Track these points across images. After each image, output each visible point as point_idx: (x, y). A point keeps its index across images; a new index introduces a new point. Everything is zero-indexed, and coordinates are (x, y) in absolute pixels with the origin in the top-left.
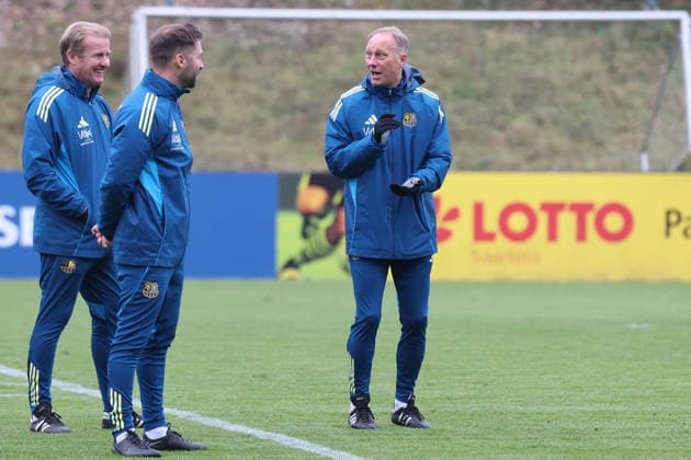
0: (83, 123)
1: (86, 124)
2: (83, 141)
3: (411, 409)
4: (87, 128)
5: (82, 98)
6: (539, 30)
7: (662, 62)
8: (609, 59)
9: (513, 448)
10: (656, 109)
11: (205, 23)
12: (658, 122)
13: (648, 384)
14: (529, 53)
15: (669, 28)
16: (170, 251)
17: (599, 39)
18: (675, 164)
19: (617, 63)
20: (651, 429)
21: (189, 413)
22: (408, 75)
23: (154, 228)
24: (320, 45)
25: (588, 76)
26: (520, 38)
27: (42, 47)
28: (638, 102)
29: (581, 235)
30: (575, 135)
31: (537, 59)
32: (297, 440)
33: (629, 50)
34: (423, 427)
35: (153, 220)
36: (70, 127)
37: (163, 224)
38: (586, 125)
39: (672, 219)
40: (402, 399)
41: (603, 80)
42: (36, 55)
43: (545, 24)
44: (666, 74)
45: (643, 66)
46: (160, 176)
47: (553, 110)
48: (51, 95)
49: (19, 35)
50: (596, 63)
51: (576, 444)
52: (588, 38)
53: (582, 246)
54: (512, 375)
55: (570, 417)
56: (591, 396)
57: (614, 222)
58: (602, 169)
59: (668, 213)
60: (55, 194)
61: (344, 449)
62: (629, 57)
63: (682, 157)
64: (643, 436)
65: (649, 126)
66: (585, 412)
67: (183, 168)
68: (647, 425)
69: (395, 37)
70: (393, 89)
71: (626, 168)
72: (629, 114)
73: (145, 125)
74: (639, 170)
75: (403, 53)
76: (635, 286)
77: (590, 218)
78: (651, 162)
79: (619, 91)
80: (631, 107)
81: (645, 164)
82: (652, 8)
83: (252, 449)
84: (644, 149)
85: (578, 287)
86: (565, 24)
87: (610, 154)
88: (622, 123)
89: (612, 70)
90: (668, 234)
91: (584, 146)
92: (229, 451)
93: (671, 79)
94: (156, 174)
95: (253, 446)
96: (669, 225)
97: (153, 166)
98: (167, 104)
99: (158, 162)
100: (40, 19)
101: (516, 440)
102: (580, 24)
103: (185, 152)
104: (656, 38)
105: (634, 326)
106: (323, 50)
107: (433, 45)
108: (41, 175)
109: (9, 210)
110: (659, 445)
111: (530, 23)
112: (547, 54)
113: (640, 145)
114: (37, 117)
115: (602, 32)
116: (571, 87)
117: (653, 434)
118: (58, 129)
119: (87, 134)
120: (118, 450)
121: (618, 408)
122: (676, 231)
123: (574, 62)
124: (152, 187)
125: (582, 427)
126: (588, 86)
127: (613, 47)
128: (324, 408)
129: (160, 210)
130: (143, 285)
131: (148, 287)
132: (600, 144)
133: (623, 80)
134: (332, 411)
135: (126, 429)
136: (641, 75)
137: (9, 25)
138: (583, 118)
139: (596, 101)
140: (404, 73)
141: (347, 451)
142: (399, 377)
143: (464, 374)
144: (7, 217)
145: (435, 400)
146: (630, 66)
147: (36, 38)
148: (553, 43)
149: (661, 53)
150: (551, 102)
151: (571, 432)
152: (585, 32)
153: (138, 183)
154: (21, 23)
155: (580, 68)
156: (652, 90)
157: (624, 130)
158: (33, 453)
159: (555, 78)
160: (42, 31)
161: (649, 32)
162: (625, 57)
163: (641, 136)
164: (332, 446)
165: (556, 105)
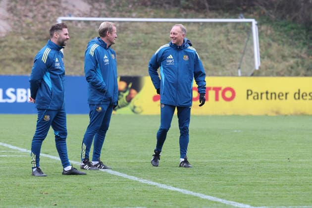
0: (106, 57)
1: (107, 57)
2: (106, 63)
3: (186, 161)
4: (107, 59)
5: (105, 48)
6: (202, 26)
7: (245, 37)
8: (227, 36)
9: (193, 175)
10: (243, 53)
11: (83, 22)
12: (244, 58)
13: (240, 152)
14: (198, 34)
15: (248, 24)
16: (54, 104)
17: (223, 29)
18: (251, 74)
19: (229, 37)
20: (242, 168)
21: (77, 162)
22: (185, 42)
23: (48, 96)
24: (124, 31)
25: (219, 42)
26: (195, 28)
27: (24, 31)
28: (237, 51)
29: (217, 99)
30: (215, 63)
31: (201, 36)
32: (116, 172)
33: (234, 33)
34: (189, 167)
35: (48, 93)
36: (101, 58)
37: (52, 95)
38: (219, 59)
39: (249, 93)
40: (181, 157)
41: (225, 43)
42: (22, 34)
43: (204, 23)
44: (247, 41)
45: (239, 39)
46: (51, 78)
47: (207, 54)
48: (94, 47)
49: (16, 27)
50: (222, 37)
51: (215, 173)
52: (220, 29)
53: (217, 102)
54: (192, 149)
55: (212, 164)
56: (220, 156)
57: (228, 94)
58: (224, 75)
59: (248, 91)
60: (96, 83)
61: (132, 175)
62: (234, 35)
63: (252, 71)
64: (239, 170)
65: (241, 60)
66: (218, 162)
67: (60, 75)
68: (240, 166)
69: (181, 28)
70: (180, 47)
71: (233, 75)
72: (234, 55)
73: (44, 59)
74: (238, 76)
75: (184, 33)
76: (236, 117)
77: (220, 92)
78: (241, 73)
79: (230, 47)
80: (234, 53)
81: (240, 74)
82: (242, 18)
83: (99, 175)
84: (239, 68)
85: (215, 117)
86: (211, 23)
87: (227, 70)
88: (231, 58)
89: (228, 40)
90: (248, 98)
91: (218, 67)
92: (91, 176)
93: (249, 43)
94: (49, 76)
95: (100, 174)
96: (248, 95)
97: (48, 74)
98: (54, 52)
99: (50, 72)
100: (24, 21)
101: (194, 172)
102: (216, 23)
103: (62, 69)
104: (244, 28)
105: (236, 131)
106: (125, 33)
107: (164, 31)
108: (91, 76)
109: (13, 90)
110: (245, 174)
111: (198, 23)
112: (205, 34)
113: (238, 67)
114: (90, 55)
115: (224, 26)
116: (213, 46)
117: (242, 170)
118: (97, 59)
119: (107, 61)
120: (33, 174)
121: (230, 161)
122: (251, 97)
123: (214, 37)
124: (48, 81)
125: (217, 167)
126: (219, 46)
127: (228, 32)
128: (125, 160)
129: (51, 89)
130: (44, 117)
131: (46, 117)
132: (223, 66)
133: (232, 43)
134: (128, 162)
135: (36, 167)
136: (238, 41)
137: (12, 23)
138: (217, 57)
139: (222, 51)
140: (184, 41)
141: (133, 176)
142: (181, 150)
143: (175, 149)
144: (12, 92)
145: (165, 157)
146: (234, 38)
147: (22, 28)
148: (207, 30)
149: (245, 34)
150: (206, 51)
151: (213, 169)
152: (218, 26)
153: (42, 80)
154: (17, 22)
155: (216, 39)
156: (242, 47)
157: (232, 61)
158: (21, 176)
159: (208, 42)
160: (24, 25)
161: (241, 26)
162: (232, 35)
163: (238, 63)
164: (128, 174)
165: (208, 52)
